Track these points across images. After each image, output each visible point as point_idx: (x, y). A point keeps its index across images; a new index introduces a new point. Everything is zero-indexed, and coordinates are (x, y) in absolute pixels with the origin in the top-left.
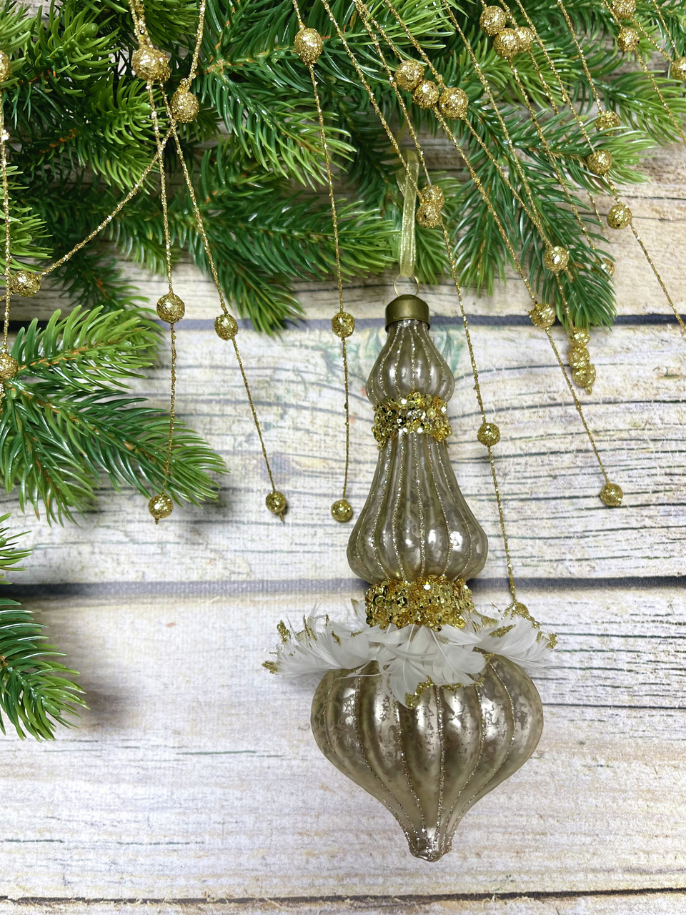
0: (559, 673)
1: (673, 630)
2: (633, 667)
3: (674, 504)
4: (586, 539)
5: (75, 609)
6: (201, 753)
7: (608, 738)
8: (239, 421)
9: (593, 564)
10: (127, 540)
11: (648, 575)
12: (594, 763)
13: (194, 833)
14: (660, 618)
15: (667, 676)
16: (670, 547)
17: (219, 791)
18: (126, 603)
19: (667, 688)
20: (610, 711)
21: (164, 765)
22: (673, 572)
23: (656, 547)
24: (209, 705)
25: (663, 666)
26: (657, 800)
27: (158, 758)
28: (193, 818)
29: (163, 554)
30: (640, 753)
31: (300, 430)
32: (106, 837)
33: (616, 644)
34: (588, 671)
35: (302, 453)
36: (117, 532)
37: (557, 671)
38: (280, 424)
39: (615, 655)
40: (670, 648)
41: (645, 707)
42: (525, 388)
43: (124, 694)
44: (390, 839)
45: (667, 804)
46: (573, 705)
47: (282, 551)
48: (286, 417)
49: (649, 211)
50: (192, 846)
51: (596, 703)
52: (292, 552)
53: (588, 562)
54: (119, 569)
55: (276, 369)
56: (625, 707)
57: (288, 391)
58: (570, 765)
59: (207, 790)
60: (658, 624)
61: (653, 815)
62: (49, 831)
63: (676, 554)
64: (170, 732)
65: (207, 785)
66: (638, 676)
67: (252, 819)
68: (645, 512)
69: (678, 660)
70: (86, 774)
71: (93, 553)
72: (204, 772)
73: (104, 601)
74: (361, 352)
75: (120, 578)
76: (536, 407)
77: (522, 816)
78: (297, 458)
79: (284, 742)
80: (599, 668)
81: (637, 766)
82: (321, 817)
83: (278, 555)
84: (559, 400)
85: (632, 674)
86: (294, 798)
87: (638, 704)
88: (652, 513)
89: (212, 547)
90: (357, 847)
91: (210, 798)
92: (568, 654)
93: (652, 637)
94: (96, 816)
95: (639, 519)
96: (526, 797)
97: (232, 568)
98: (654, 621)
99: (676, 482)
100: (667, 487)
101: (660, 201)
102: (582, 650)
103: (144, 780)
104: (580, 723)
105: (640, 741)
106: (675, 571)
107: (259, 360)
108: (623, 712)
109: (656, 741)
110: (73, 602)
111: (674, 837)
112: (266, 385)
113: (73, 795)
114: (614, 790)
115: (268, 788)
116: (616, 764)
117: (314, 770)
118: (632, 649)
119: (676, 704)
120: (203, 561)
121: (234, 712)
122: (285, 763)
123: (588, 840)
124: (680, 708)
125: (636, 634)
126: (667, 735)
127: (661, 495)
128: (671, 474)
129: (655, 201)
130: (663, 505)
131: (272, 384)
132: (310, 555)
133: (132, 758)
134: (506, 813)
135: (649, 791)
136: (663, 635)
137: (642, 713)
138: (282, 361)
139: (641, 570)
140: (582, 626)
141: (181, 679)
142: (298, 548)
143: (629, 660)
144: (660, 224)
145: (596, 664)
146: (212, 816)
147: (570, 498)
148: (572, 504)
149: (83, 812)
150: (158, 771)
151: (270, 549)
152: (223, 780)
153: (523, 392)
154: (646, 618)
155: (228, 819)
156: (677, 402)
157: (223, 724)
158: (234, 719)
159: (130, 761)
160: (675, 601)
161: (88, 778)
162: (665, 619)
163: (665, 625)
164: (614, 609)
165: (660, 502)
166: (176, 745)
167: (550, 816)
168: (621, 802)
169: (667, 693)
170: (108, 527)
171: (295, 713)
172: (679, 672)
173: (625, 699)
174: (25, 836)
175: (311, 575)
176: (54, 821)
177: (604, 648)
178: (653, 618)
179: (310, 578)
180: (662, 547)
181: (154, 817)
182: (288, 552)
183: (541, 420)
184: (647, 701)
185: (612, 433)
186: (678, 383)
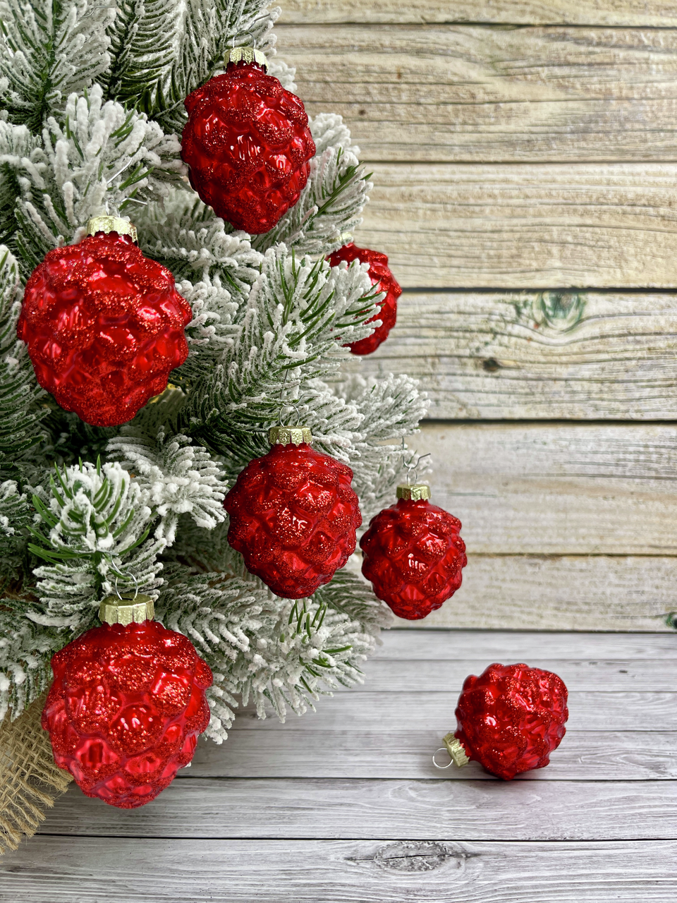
4: (640, 402)
24: (461, 474)
30: (658, 498)
31: (503, 346)
33: (652, 449)
35: (505, 358)
38: (493, 343)
45: (670, 520)
47: (493, 405)
48: (496, 339)
53: (641, 412)
55: (491, 314)
57: (497, 326)
68: (670, 389)
78: (502, 360)
81: (657, 503)
97: (470, 413)
98: (669, 440)
104: (632, 484)
107: (482, 309)
108: (652, 481)
111: (672, 533)
114: (646, 513)
116: (647, 502)
120: (456, 409)
131: (489, 321)
138: (494, 310)
139: (665, 416)
140: (635, 442)
154: (666, 439)
157: (468, 482)
158: (473, 480)
173: (653, 474)
175: (508, 416)
183: (622, 343)
184: (664, 475)
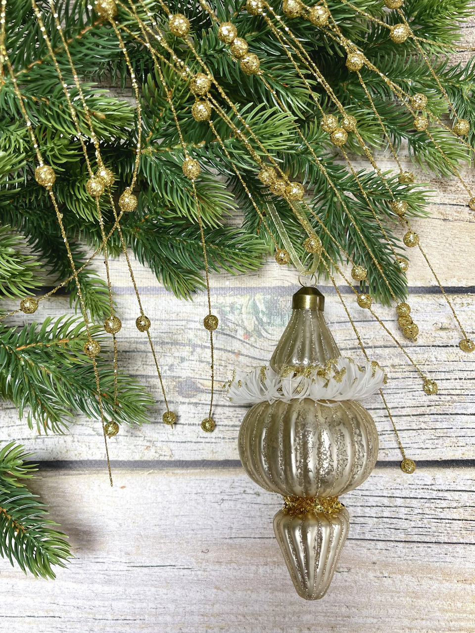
0: (362, 520)
1: (434, 494)
2: (408, 517)
3: (440, 414)
4: (384, 436)
5: (63, 477)
6: (142, 566)
7: (390, 560)
8: (164, 356)
9: (387, 452)
10: (94, 433)
11: (421, 459)
12: (381, 575)
13: (139, 614)
14: (427, 487)
15: (429, 523)
16: (436, 441)
17: (153, 589)
18: (95, 473)
19: (429, 530)
20: (392, 544)
21: (120, 573)
22: (437, 458)
23: (427, 441)
24: (147, 537)
25: (427, 516)
26: (418, 598)
27: (116, 569)
28: (138, 605)
29: (117, 442)
30: (409, 570)
31: (204, 362)
32: (86, 615)
33: (399, 502)
34: (380, 519)
35: (205, 377)
36: (88, 428)
37: (361, 519)
38: (190, 359)
39: (397, 509)
40: (432, 506)
41: (415, 542)
42: (349, 336)
43: (95, 530)
44: (257, 619)
45: (424, 601)
46: (370, 540)
47: (191, 442)
48: (195, 353)
49: (436, 213)
50: (138, 621)
51: (384, 539)
52: (198, 442)
53: (384, 451)
54: (90, 452)
55: (188, 321)
56: (402, 541)
57: (196, 336)
58: (366, 576)
59: (147, 589)
60: (425, 491)
61: (415, 607)
62: (52, 611)
63: (439, 446)
64: (123, 553)
65: (146, 586)
66: (411, 522)
67: (174, 606)
68: (422, 419)
69: (436, 513)
70: (73, 578)
71: (73, 441)
72: (144, 578)
73: (81, 472)
74: (244, 310)
75: (91, 458)
76: (355, 348)
77: (336, 606)
78: (201, 381)
79: (193, 560)
80: (387, 517)
81: (407, 578)
82: (215, 606)
83: (190, 444)
84: (370, 345)
85: (408, 521)
86: (199, 594)
87: (410, 540)
88: (426, 420)
89: (148, 438)
90: (237, 623)
91: (148, 593)
92: (369, 508)
93: (421, 498)
94: (80, 603)
95: (418, 423)
96: (339, 595)
97: (160, 453)
98: (423, 489)
99: (443, 399)
100: (437, 403)
101: (445, 206)
102: (377, 506)
103: (108, 582)
104: (374, 551)
105: (410, 562)
106: (439, 457)
107: (178, 314)
108: (401, 545)
109: (420, 562)
110: (62, 472)
111: (427, 620)
112: (182, 332)
113: (66, 590)
114: (393, 592)
115: (183, 588)
116: (394, 576)
117: (211, 577)
118: (409, 506)
119: (433, 540)
120: (143, 447)
121: (162, 541)
122: (193, 573)
123: (375, 621)
124: (435, 542)
125: (411, 496)
126: (427, 559)
127: (432, 408)
128: (440, 395)
129: (441, 206)
130: (433, 414)
131: (186, 330)
132: (209, 444)
133: (101, 569)
134: (326, 605)
135: (413, 592)
136: (428, 497)
137: (412, 545)
138: (191, 315)
139: (417, 456)
140: (378, 491)
141: (130, 520)
142: (202, 440)
143: (406, 513)
144: (443, 223)
145: (385, 515)
146: (149, 604)
147: (374, 409)
148: (376, 413)
149: (72, 600)
150: (117, 577)
151: (184, 441)
152: (156, 583)
153: (347, 338)
154: (418, 486)
155: (159, 606)
156: (447, 346)
157: (156, 549)
158: (162, 545)
159: (99, 570)
160: (437, 476)
161: (74, 580)
162: (430, 487)
163: (430, 491)
164: (399, 480)
165: (432, 413)
166: (127, 561)
167: (353, 606)
168: (396, 599)
169: (428, 533)
170: (82, 425)
171: (200, 542)
172: (436, 521)
173: (402, 537)
174: (38, 614)
175: (210, 457)
176: (55, 605)
177: (391, 505)
178: (423, 487)
179: (209, 459)
180: (431, 441)
181: (114, 604)
182: (195, 442)
183: (358, 357)
184: (416, 538)
185: (403, 367)
186: (448, 334)
